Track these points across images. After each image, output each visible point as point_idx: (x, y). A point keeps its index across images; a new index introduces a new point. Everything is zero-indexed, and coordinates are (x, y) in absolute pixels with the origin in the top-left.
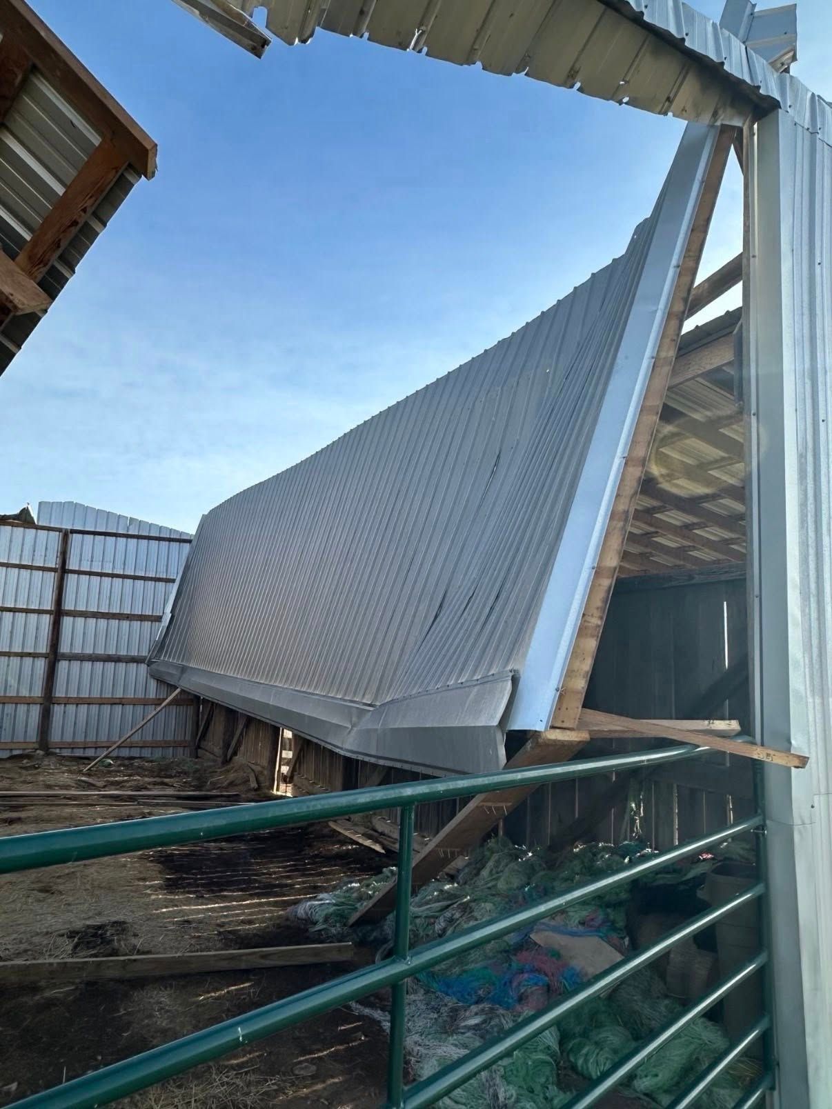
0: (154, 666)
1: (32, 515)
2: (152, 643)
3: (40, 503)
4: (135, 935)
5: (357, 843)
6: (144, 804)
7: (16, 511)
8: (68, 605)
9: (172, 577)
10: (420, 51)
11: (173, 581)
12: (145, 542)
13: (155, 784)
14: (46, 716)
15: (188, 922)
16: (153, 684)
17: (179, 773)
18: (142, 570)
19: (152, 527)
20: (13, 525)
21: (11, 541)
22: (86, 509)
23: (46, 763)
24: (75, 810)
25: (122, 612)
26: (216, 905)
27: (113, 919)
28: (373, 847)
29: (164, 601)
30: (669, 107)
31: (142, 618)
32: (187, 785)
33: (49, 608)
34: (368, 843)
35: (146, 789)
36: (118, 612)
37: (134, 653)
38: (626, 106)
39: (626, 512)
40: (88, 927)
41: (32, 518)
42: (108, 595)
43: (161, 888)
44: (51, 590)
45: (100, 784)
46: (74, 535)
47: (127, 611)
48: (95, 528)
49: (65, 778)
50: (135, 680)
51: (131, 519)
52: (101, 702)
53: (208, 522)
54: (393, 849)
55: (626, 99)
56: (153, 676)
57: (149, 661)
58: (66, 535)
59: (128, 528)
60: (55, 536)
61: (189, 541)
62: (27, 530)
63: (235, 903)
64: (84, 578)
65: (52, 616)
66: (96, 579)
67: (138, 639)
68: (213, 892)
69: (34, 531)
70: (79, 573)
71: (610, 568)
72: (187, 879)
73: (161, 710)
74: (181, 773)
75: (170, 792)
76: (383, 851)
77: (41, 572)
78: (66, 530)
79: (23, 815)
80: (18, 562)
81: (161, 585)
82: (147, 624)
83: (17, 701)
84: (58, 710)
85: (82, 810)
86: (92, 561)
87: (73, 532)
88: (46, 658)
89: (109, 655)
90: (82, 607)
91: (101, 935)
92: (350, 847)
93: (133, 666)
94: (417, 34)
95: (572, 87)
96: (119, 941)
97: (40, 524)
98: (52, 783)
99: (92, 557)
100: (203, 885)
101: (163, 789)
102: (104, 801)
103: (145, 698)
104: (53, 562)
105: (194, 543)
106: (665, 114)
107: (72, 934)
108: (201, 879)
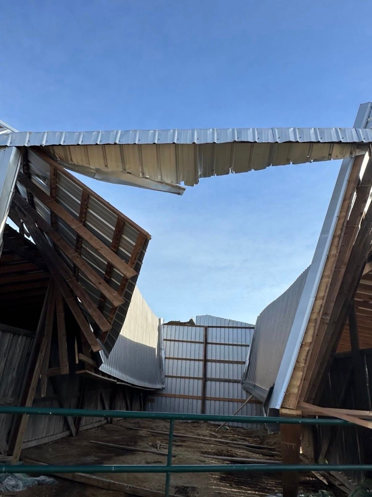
0: (244, 385)
1: (194, 321)
2: (242, 373)
3: (196, 316)
4: (198, 493)
5: (316, 478)
6: (231, 446)
7: (188, 320)
8: (209, 357)
9: (248, 344)
10: (233, 173)
11: (248, 346)
12: (235, 329)
13: (241, 439)
14: (204, 405)
15: (220, 493)
16: (244, 393)
17: (255, 436)
18: (235, 342)
19: (238, 323)
20: (188, 326)
21: (187, 332)
22: (213, 317)
23: (202, 425)
24: (203, 445)
25: (229, 360)
26: (236, 490)
27: (193, 486)
28: (323, 481)
29: (245, 355)
30: (331, 157)
31: (237, 363)
32: (256, 442)
33: (202, 359)
34: (321, 478)
35: (236, 440)
36: (228, 360)
37: (235, 378)
38: (313, 162)
39: (316, 319)
40: (183, 486)
41: (194, 323)
42: (223, 353)
43: (217, 479)
44: (202, 351)
45: (219, 436)
46: (209, 328)
47: (231, 360)
48: (217, 325)
49: (207, 432)
50: (236, 391)
51: (230, 320)
52: (224, 400)
53: (260, 318)
54: (334, 484)
55: (312, 161)
56: (244, 389)
57: (242, 382)
58: (206, 328)
59: (229, 324)
60: (202, 329)
61: (253, 328)
62: (193, 327)
63: (243, 491)
64: (214, 346)
65: (203, 362)
66: (218, 346)
67: (236, 372)
68: (238, 485)
69: (195, 327)
70: (212, 344)
71: (309, 342)
72: (230, 478)
73: (245, 405)
74: (257, 436)
75: (247, 443)
76: (327, 484)
77: (198, 344)
78: (206, 326)
79: (183, 444)
80: (190, 340)
81: (244, 348)
82: (240, 365)
83: (193, 398)
84: (208, 402)
85: (205, 445)
86: (216, 339)
87: (209, 327)
88: (202, 380)
89: (226, 379)
90: (214, 358)
91: (186, 490)
92: (311, 479)
93: (236, 384)
94: (230, 170)
95: (290, 164)
96: (191, 493)
97: (197, 325)
98: (200, 433)
99: (216, 337)
100: (235, 482)
101: (244, 442)
102: (216, 443)
103: (242, 399)
104: (202, 340)
105: (255, 328)
106: (330, 160)
107: (176, 487)
108: (236, 479)
